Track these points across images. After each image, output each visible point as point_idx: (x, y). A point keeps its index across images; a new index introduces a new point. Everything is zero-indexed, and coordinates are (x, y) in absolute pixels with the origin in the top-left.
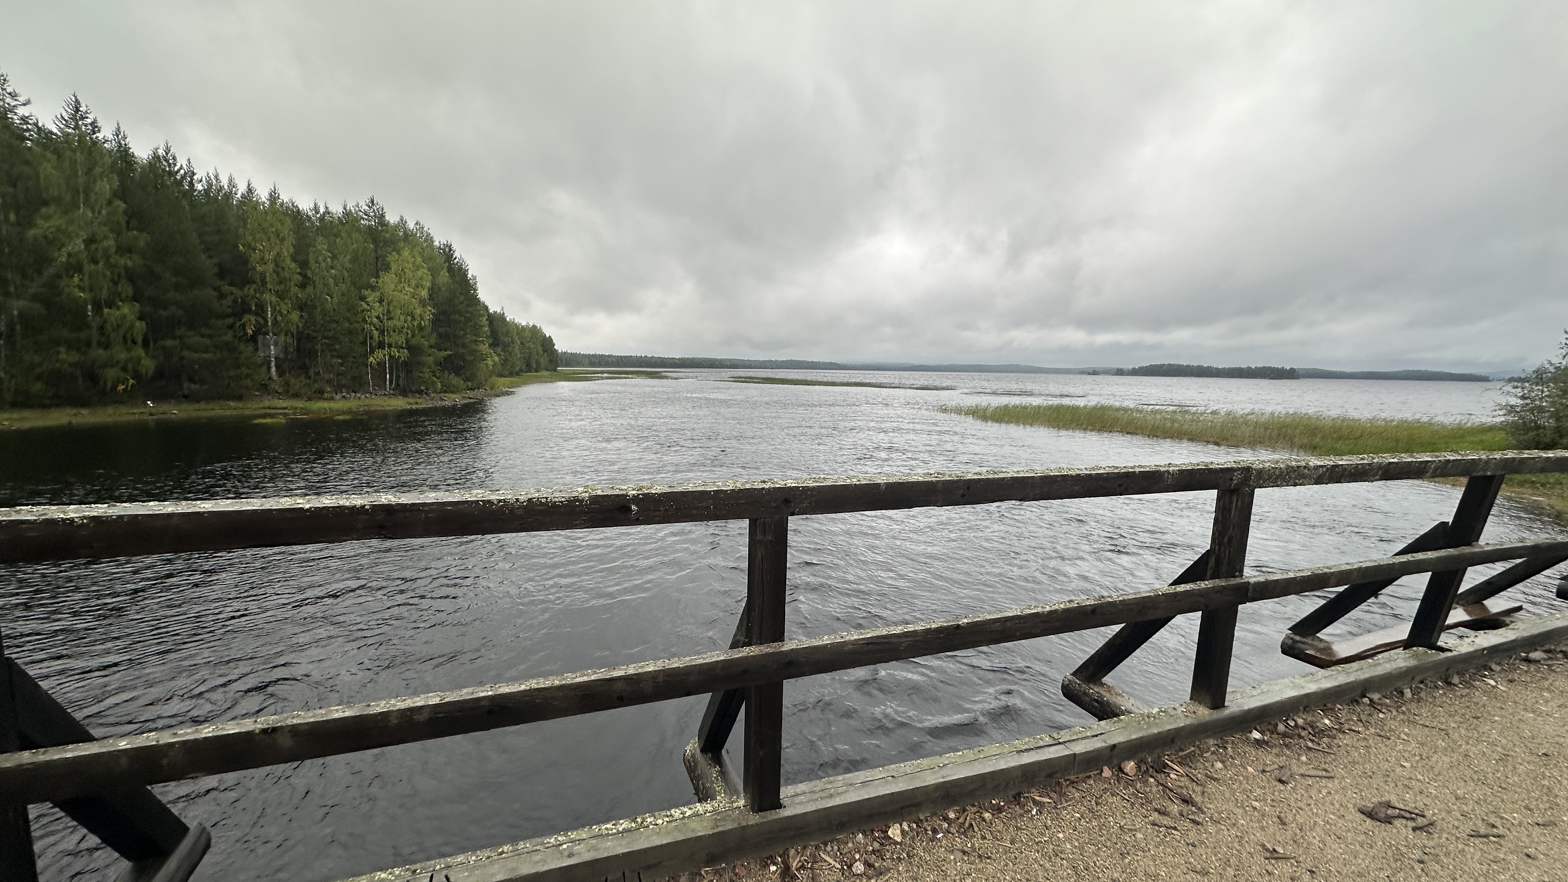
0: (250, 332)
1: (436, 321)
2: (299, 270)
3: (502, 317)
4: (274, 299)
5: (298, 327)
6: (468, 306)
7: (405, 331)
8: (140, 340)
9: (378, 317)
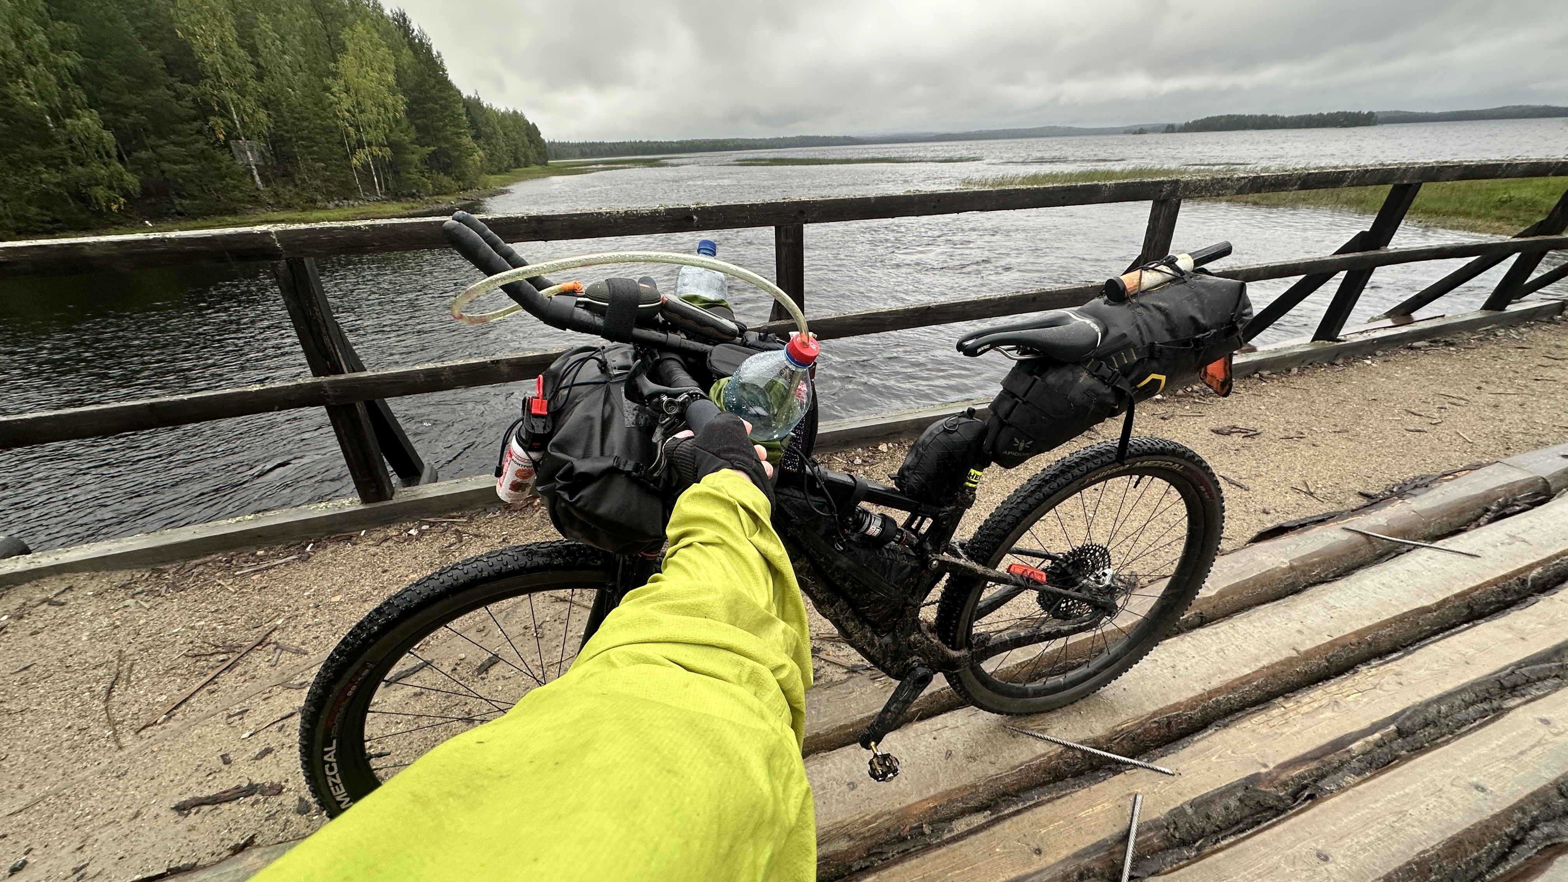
0: (221, 136)
1: (410, 112)
2: (250, 59)
3: (477, 103)
4: (235, 96)
5: (269, 128)
6: (440, 90)
7: (381, 125)
8: (114, 152)
9: (349, 111)
